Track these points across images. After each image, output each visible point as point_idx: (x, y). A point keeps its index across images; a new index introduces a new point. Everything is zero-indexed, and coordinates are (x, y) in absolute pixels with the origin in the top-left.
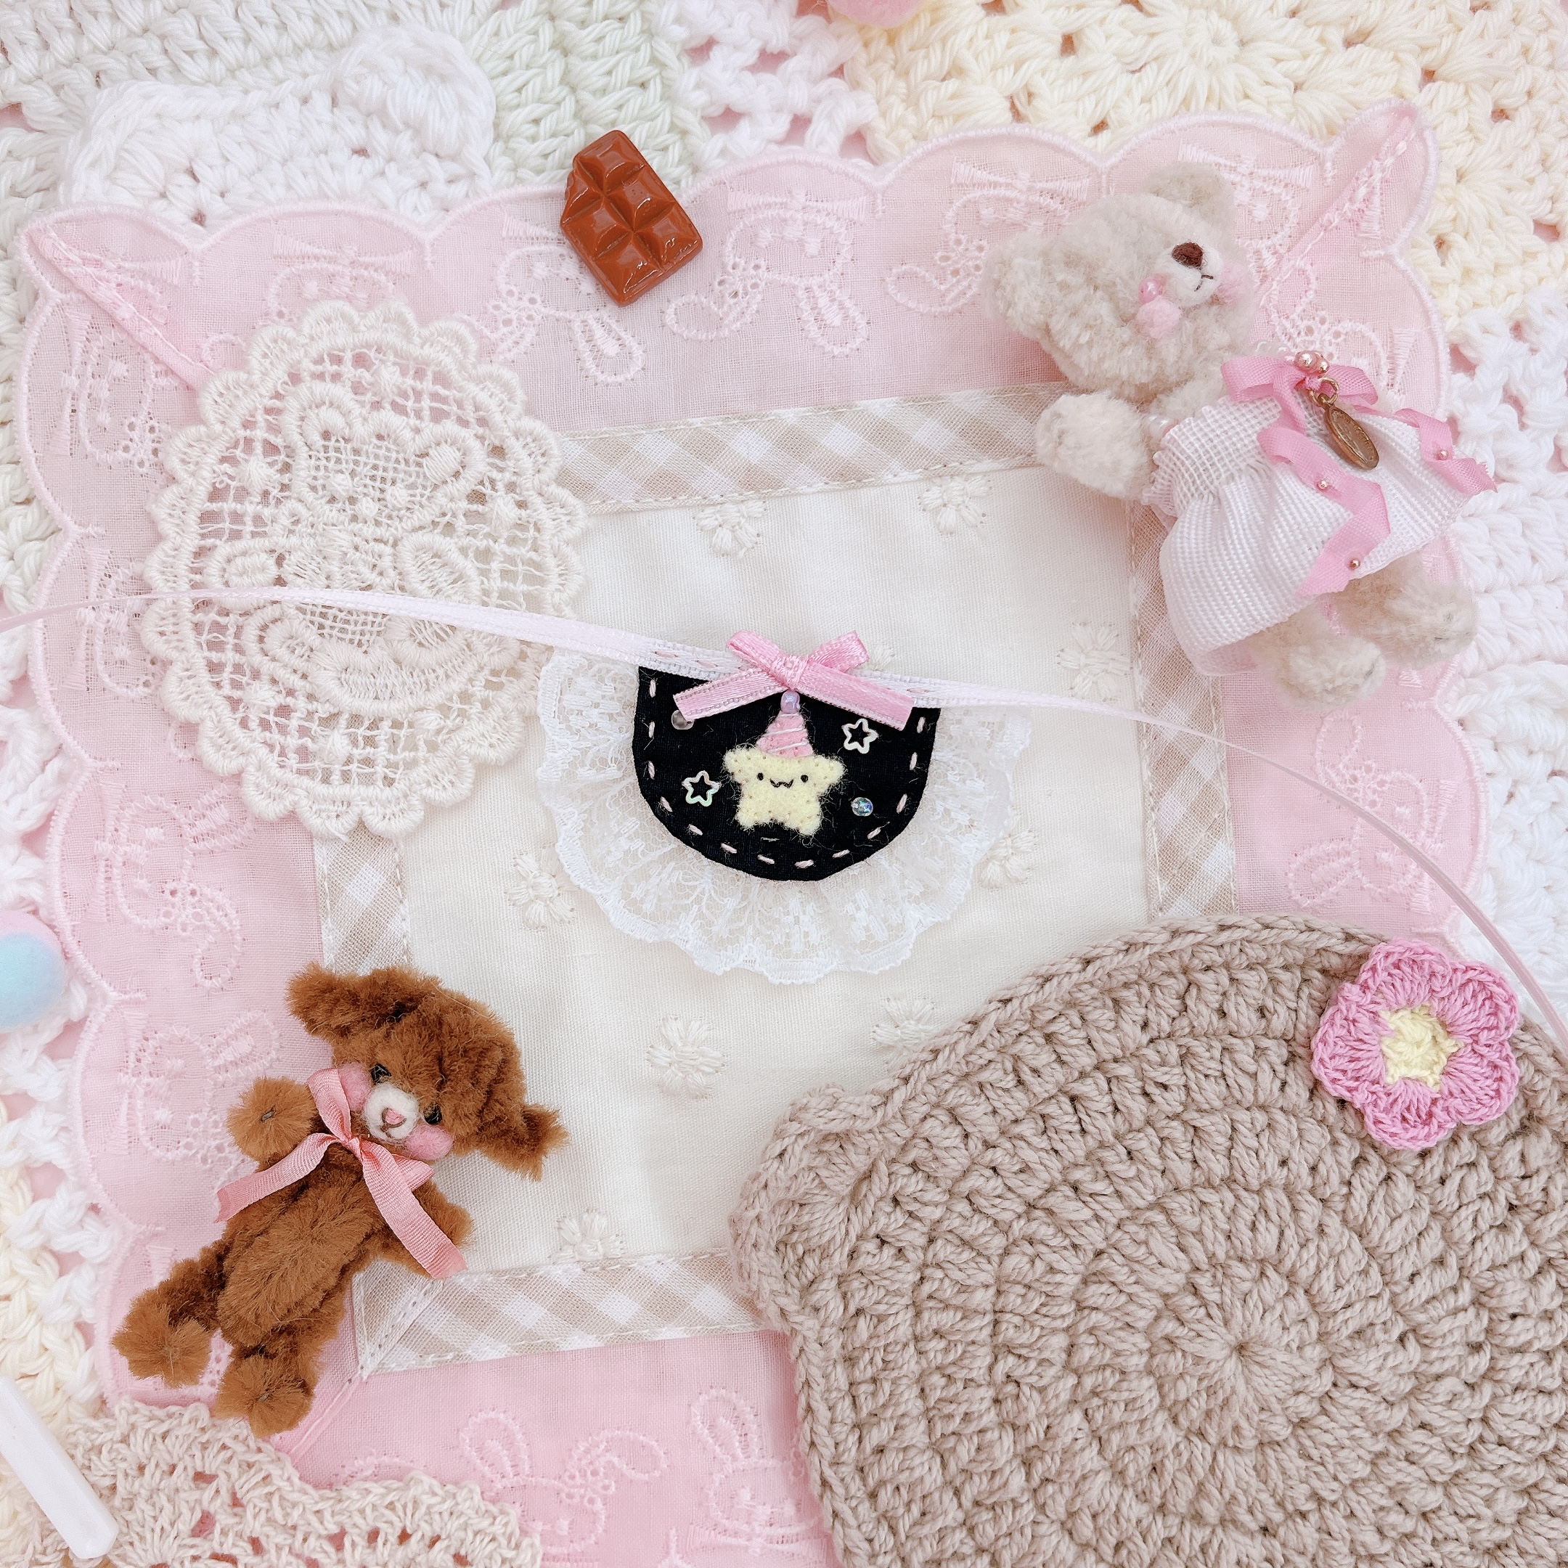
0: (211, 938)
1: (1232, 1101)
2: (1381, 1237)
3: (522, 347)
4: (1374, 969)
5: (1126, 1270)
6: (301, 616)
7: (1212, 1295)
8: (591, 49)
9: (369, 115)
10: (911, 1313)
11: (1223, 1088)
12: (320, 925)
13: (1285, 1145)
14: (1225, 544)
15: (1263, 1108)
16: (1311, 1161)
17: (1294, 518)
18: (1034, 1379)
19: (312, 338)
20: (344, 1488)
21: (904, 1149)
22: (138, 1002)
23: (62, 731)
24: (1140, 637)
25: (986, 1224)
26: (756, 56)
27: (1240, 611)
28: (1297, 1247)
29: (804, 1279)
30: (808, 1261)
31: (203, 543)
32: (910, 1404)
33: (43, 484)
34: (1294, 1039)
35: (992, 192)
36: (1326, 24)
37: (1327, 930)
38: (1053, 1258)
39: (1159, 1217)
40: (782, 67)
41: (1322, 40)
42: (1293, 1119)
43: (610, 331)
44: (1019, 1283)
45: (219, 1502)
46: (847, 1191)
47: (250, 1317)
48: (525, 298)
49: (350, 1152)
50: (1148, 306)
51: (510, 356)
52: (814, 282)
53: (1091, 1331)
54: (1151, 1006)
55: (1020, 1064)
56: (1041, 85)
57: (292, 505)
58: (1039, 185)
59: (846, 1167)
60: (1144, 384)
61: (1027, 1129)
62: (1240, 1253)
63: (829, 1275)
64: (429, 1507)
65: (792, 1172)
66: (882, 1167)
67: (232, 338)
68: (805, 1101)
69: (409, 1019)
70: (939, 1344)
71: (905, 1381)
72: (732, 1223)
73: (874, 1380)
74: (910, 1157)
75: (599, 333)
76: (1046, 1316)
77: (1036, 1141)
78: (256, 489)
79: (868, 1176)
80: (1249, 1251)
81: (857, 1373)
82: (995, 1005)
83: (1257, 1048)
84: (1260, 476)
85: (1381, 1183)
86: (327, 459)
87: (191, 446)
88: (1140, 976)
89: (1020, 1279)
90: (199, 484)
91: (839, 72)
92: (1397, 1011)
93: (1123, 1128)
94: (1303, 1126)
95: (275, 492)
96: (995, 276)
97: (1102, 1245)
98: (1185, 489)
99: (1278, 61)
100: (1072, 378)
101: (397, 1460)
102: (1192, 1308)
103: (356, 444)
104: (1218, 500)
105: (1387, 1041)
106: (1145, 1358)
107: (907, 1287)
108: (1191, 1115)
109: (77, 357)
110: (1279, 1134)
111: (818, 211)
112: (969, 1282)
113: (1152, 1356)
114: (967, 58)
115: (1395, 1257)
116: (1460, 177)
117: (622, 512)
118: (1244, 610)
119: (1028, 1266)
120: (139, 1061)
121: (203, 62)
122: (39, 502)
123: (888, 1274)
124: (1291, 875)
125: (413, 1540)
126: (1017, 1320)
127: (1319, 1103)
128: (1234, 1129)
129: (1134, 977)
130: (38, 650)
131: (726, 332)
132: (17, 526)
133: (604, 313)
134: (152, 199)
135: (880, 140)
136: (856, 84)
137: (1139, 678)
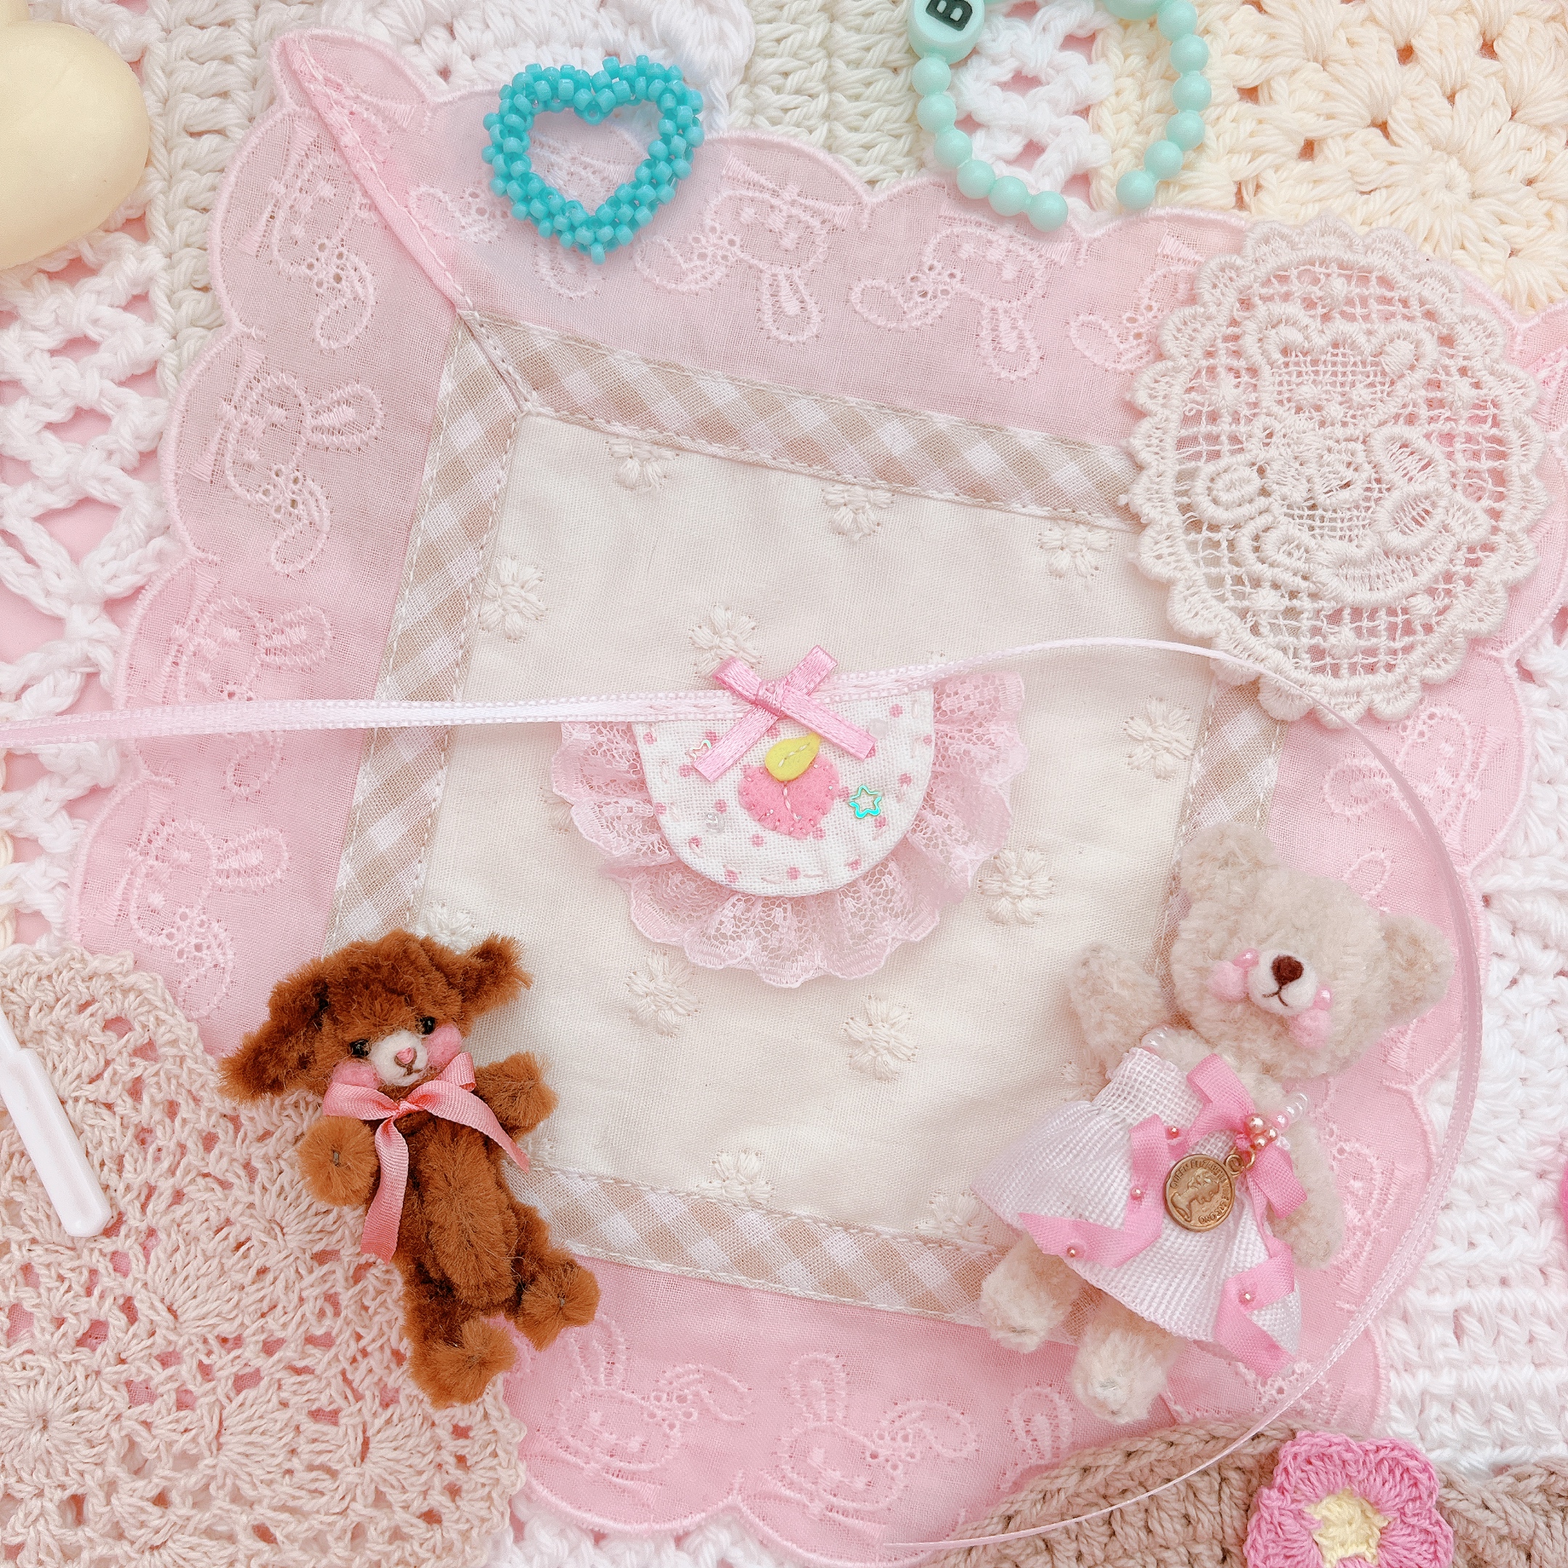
3: (708, 284)
8: (859, 20)
9: (631, 23)
12: (358, 766)
22: (165, 787)
23: (176, 516)
26: (1010, 75)
33: (221, 277)
36: (1557, 201)
40: (1034, 91)
41: (1549, 215)
43: (796, 292)
48: (726, 238)
51: (693, 287)
52: (1001, 305)
56: (1270, 179)
75: (785, 290)
91: (1084, 112)
99: (1503, 222)
109: (290, 170)
114: (1210, 133)
117: (758, 465)
120: (150, 841)
122: (215, 292)
130: (173, 432)
131: (905, 326)
132: (187, 309)
133: (797, 272)
134: (406, 42)
135: (1104, 188)
136: (1098, 129)
137: (1197, 765)
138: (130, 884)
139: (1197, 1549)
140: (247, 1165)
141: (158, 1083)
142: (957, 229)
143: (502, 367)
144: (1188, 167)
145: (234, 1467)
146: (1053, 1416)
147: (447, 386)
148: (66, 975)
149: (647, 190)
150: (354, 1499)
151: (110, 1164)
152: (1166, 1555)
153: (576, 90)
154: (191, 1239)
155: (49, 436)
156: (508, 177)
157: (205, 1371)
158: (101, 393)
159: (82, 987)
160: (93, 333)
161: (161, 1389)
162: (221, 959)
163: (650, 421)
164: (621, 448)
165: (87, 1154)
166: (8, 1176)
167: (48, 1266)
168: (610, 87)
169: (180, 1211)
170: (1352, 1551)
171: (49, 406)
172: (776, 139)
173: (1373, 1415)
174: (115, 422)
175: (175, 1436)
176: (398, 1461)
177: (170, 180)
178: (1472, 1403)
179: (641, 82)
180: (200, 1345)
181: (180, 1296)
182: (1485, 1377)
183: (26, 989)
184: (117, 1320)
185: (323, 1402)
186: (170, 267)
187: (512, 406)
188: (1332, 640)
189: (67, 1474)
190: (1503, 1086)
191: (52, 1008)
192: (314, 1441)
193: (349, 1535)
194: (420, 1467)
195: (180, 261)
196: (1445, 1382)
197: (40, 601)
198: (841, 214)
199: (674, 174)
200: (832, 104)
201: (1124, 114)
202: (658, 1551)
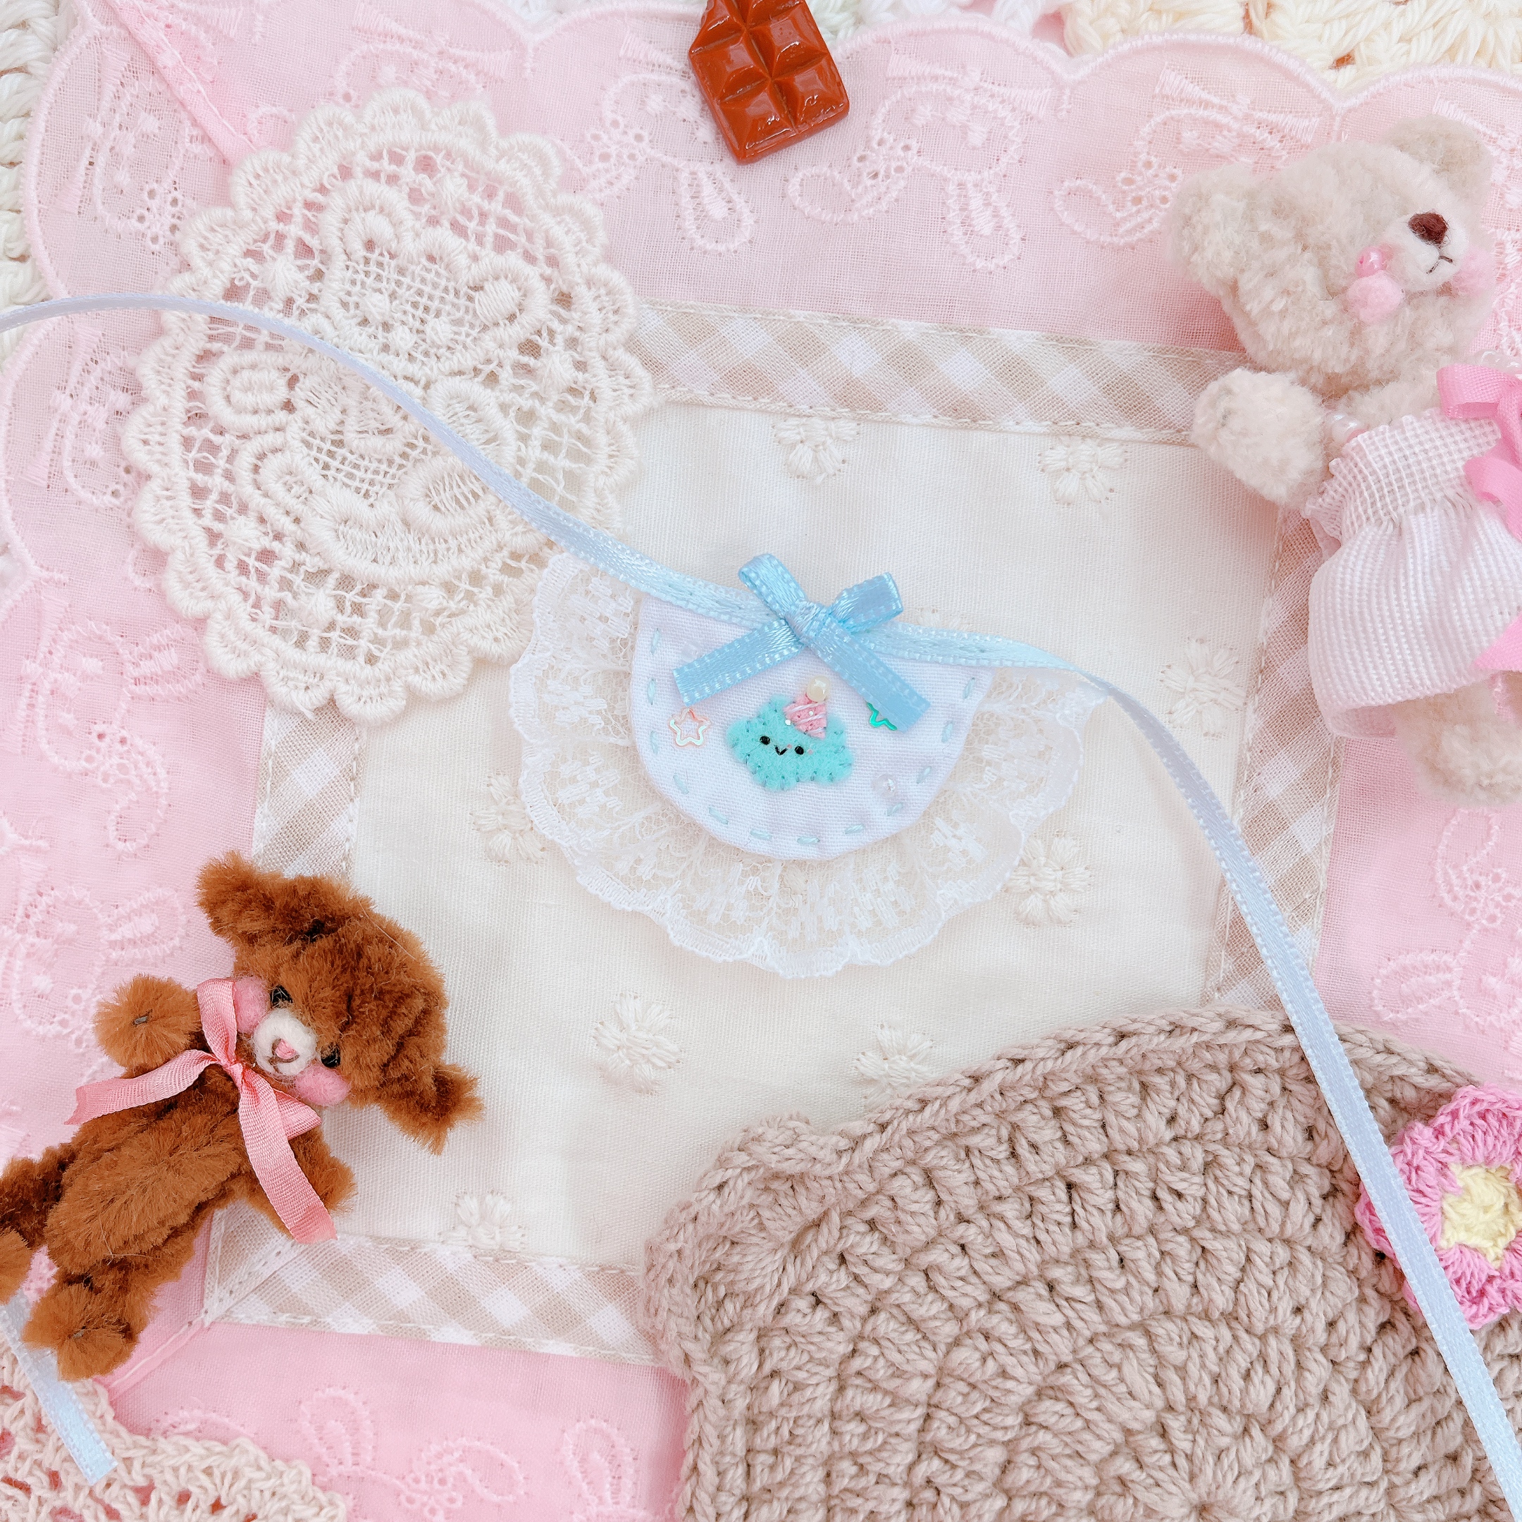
0: (133, 796)
1: (1253, 1227)
2: (1393, 1420)
3: (615, 190)
4: (1455, 1115)
5: (1089, 1392)
6: (305, 450)
7: (1182, 1442)
10: (833, 1386)
11: (1247, 1211)
12: (254, 807)
13: (1305, 1291)
14: (1397, 586)
15: (1287, 1242)
16: (1331, 1316)
17: (1490, 573)
18: (957, 1491)
19: (373, 128)
20: (161, 1439)
21: (864, 1203)
22: (38, 850)
24: (1264, 670)
25: (938, 1307)
27: (1397, 669)
28: (1292, 1410)
29: (719, 1325)
30: (729, 1306)
31: (208, 346)
32: (810, 1490)
33: (41, 241)
34: (1341, 1171)
35: (1202, 113)
37: (1408, 1056)
38: (1009, 1361)
39: (1140, 1341)
42: (1319, 1263)
43: (721, 190)
44: (962, 1380)
45: (21, 1423)
46: (788, 1238)
47: (79, 1244)
48: (631, 134)
49: (229, 1078)
50: (1365, 281)
52: (970, 178)
53: (1034, 1452)
54: (1184, 1100)
55: (1018, 1135)
57: (316, 320)
58: (1258, 115)
59: (793, 1213)
60: (1337, 375)
61: (1010, 1209)
62: (1225, 1403)
63: (748, 1326)
64: (250, 1481)
65: (727, 1209)
66: (835, 1217)
67: (286, 113)
68: (760, 1131)
69: (324, 942)
70: (855, 1428)
71: (810, 1461)
72: (650, 1249)
73: (776, 1452)
74: (871, 1212)
75: (708, 189)
76: (986, 1424)
77: (1018, 1225)
78: (280, 292)
79: (817, 1224)
80: (1237, 1403)
81: (758, 1441)
82: (1003, 1063)
83: (1295, 1171)
84: (1457, 513)
85: (1406, 1357)
86: (367, 274)
87: (213, 230)
88: (1179, 1064)
89: (965, 1376)
90: (215, 276)
92: (1470, 1167)
93: (1120, 1231)
94: (1329, 1273)
95: (300, 302)
96: (1187, 211)
97: (1067, 1357)
98: (1360, 509)
100: (1251, 348)
101: (227, 1420)
102: (1156, 1452)
103: (401, 261)
104: (1399, 530)
105: (1451, 1199)
106: (1090, 1496)
107: (835, 1357)
108: (1203, 1234)
110: (1300, 1277)
111: (992, 96)
112: (905, 1367)
113: (1099, 1494)
115: (1404, 1444)
117: (693, 404)
118: (1402, 669)
119: (978, 1364)
120: (28, 916)
122: (35, 260)
123: (816, 1339)
124: (1378, 981)
125: (226, 1513)
126: (952, 1420)
127: (1354, 1251)
128: (1248, 1259)
129: (1172, 1064)
131: (855, 217)
135: (1082, 27)
137: (1252, 717)
138: (9, 968)
142: (909, 90)
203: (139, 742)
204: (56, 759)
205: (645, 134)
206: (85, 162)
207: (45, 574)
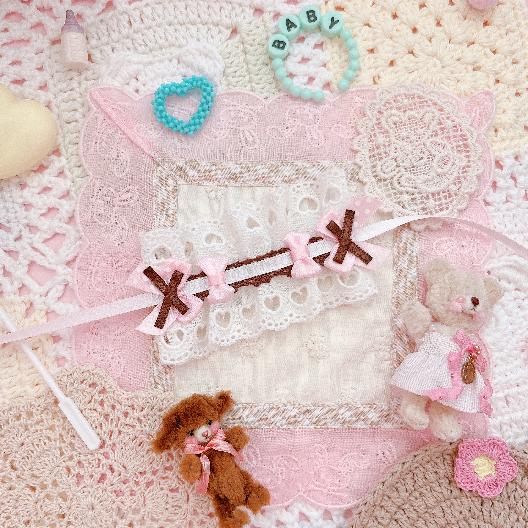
0: (117, 297)
3: (225, 137)
8: (253, 53)
9: (188, 66)
23: (82, 233)
24: (396, 237)
26: (301, 59)
33: (85, 162)
36: (467, 64)
40: (308, 63)
41: (466, 68)
48: (227, 122)
51: (221, 138)
52: (310, 126)
56: (382, 74)
75: (247, 134)
91: (324, 65)
99: (453, 73)
109: (99, 128)
111: (314, 107)
114: (362, 64)
116: (504, 112)
117: (249, 186)
120: (93, 330)
121: (143, 47)
122: (83, 167)
130: (78, 209)
131: (284, 138)
132: (76, 173)
133: (250, 128)
134: (125, 85)
135: (334, 86)
136: (329, 70)
137: (395, 249)
138: (89, 343)
139: (441, 481)
140: (139, 419)
141: (108, 400)
142: (294, 107)
143: (170, 173)
144: (357, 75)
145: (151, 510)
146: (390, 451)
147: (155, 181)
148: (76, 374)
149: (202, 113)
150: (188, 514)
151: (98, 427)
152: (432, 485)
153: (176, 89)
154: (126, 444)
155: (42, 218)
156: (162, 117)
157: (137, 483)
158: (55, 202)
159: (81, 376)
160: (50, 186)
161: (125, 491)
162: (120, 360)
163: (216, 180)
164: (209, 189)
165: (91, 425)
166: (69, 436)
167: (85, 460)
168: (186, 86)
169: (121, 437)
170: (487, 474)
171: (40, 209)
172: (236, 91)
173: (486, 432)
174: (60, 210)
175: (132, 504)
176: (198, 500)
177: (64, 137)
178: (516, 423)
179: (195, 83)
180: (134, 476)
181: (126, 462)
182: (518, 415)
183: (65, 380)
184: (108, 473)
185: (173, 486)
186: (68, 162)
187: (175, 183)
188: (428, 204)
189: (102, 522)
190: (505, 327)
191: (73, 384)
192: (173, 498)
193: (188, 525)
194: (205, 500)
195: (71, 160)
196: (506, 418)
197: (48, 266)
198: (259, 109)
199: (209, 107)
200: (250, 78)
201: (336, 64)
202: (281, 513)
203: (118, 283)
204: (97, 289)
205: (231, 122)
206: (94, 142)
207: (92, 243)
